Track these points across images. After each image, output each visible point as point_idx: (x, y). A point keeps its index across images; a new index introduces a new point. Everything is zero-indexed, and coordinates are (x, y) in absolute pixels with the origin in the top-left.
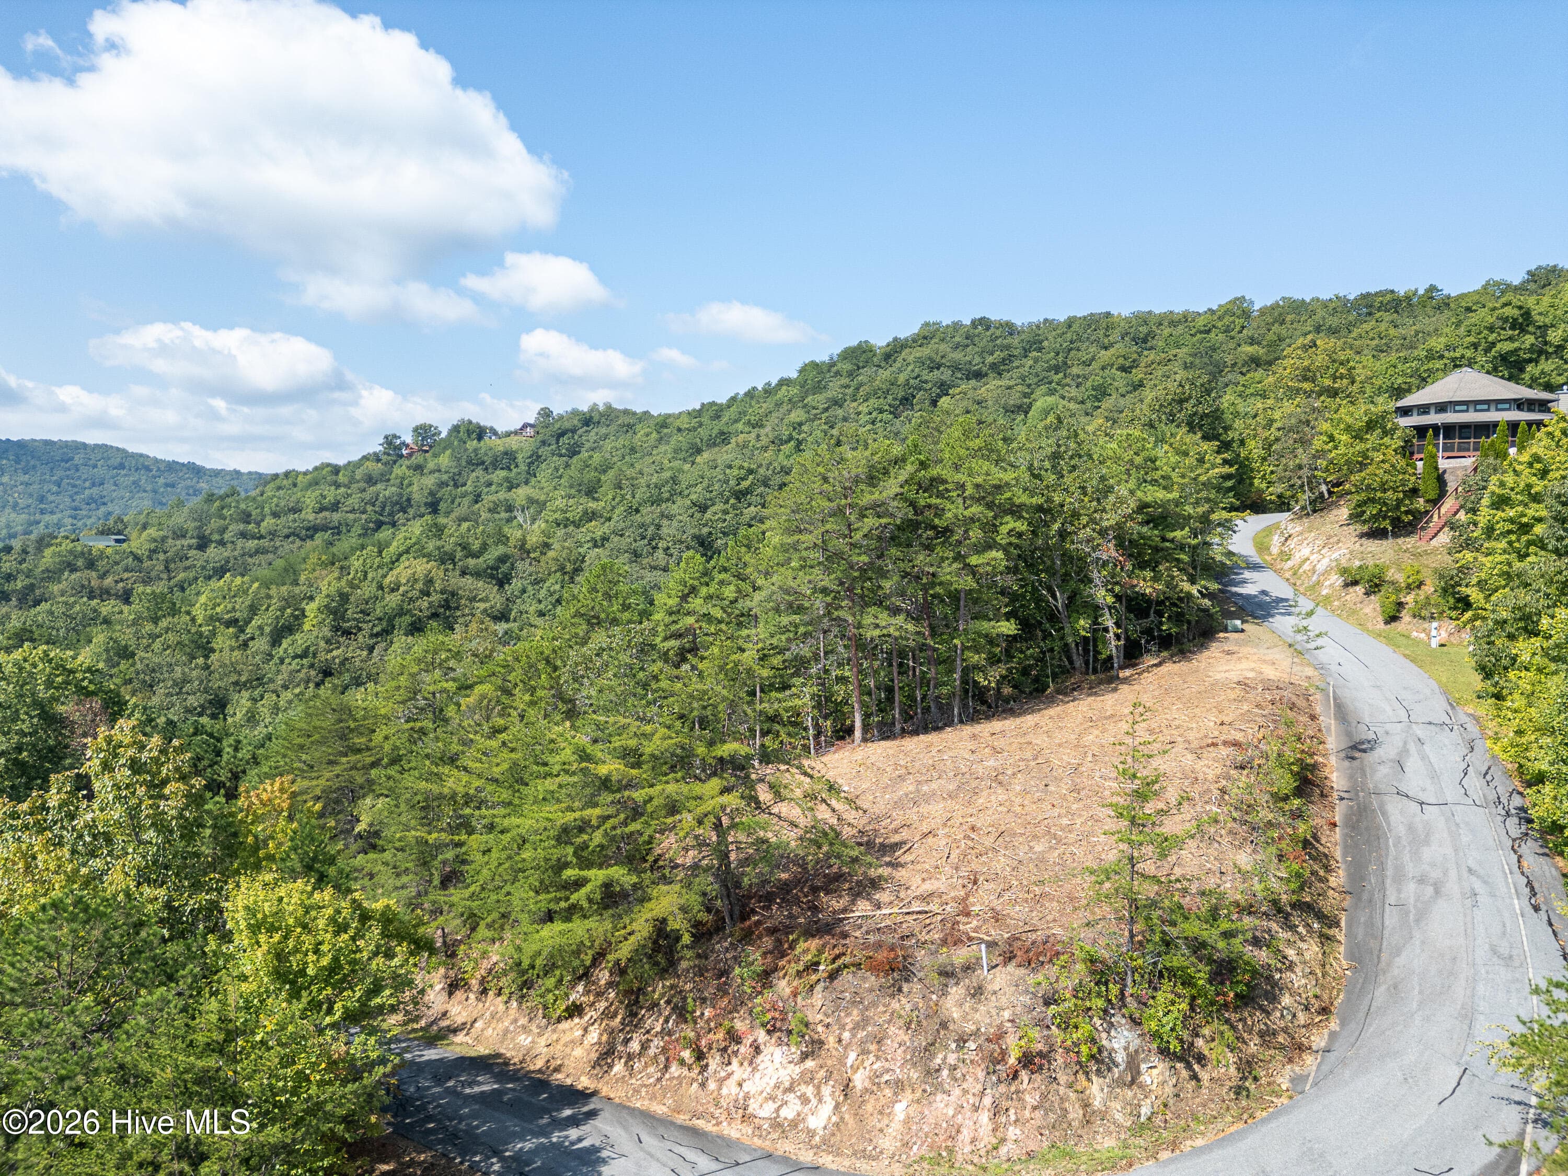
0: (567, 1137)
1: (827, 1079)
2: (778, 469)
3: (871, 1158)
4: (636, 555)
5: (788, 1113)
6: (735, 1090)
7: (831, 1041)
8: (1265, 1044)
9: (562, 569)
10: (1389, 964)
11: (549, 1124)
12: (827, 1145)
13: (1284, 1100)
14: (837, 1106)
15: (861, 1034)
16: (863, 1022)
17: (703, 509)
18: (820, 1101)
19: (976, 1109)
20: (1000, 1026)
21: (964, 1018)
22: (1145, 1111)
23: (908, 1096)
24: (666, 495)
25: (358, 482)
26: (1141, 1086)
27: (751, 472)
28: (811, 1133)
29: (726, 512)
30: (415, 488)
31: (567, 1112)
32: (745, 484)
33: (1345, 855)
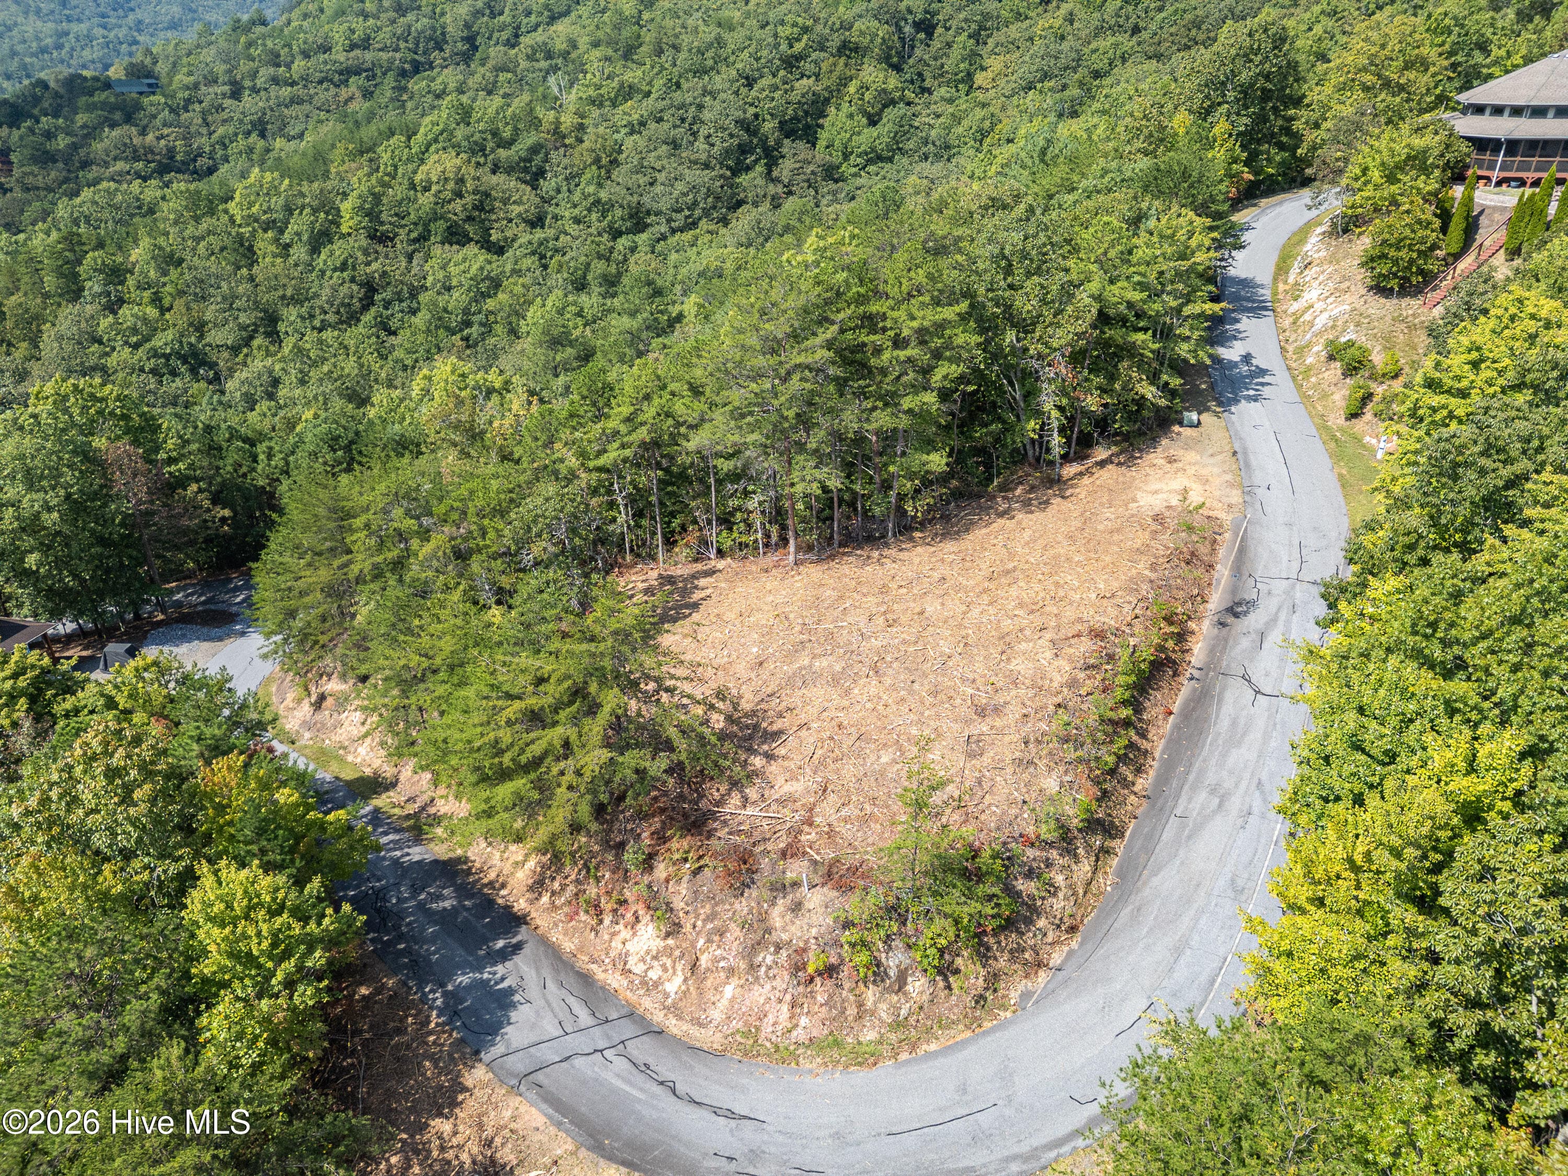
0: (495, 973)
1: (682, 956)
2: (837, 26)
3: (701, 1025)
4: (675, 145)
5: (653, 975)
6: (620, 946)
7: (688, 928)
8: (1013, 959)
9: (597, 161)
10: (1145, 884)
11: (484, 957)
12: (674, 1010)
13: (1008, 1014)
14: (686, 980)
15: (710, 926)
16: (710, 918)
17: (750, 82)
18: (674, 973)
19: (780, 1001)
20: (806, 942)
21: (784, 929)
22: (903, 1012)
23: (735, 981)
24: (710, 63)
25: (387, 10)
26: (905, 994)
27: (806, 30)
28: (667, 995)
29: (775, 88)
30: (448, 19)
31: (500, 944)
32: (798, 47)
33: (1163, 752)
